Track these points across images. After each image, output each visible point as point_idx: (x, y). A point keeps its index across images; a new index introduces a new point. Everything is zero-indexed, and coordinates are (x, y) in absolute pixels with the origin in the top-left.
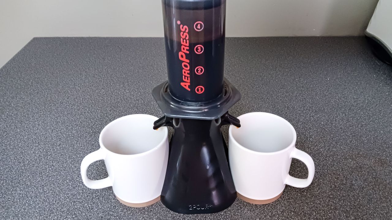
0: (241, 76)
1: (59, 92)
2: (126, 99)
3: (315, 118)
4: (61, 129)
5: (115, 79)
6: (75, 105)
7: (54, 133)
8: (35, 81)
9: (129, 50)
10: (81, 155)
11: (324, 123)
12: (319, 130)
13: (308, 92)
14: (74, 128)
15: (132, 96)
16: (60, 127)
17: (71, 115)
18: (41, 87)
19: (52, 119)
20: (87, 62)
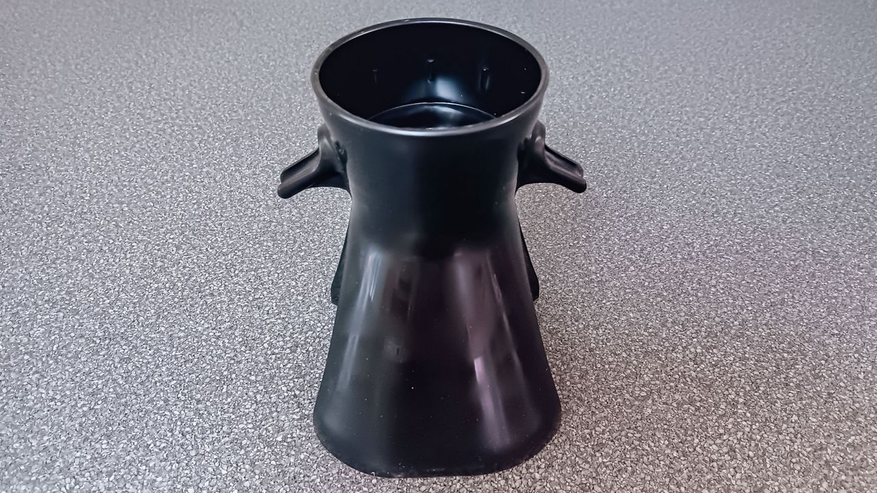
1: (20, 169)
10: (46, 438)
20: (128, 62)
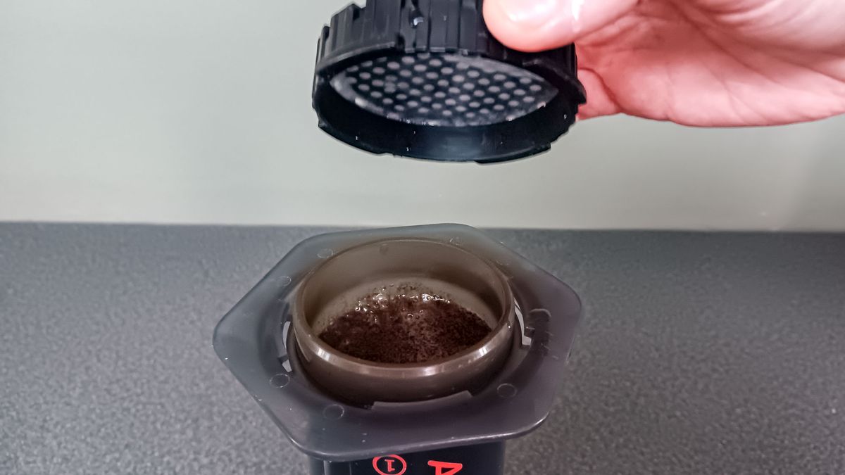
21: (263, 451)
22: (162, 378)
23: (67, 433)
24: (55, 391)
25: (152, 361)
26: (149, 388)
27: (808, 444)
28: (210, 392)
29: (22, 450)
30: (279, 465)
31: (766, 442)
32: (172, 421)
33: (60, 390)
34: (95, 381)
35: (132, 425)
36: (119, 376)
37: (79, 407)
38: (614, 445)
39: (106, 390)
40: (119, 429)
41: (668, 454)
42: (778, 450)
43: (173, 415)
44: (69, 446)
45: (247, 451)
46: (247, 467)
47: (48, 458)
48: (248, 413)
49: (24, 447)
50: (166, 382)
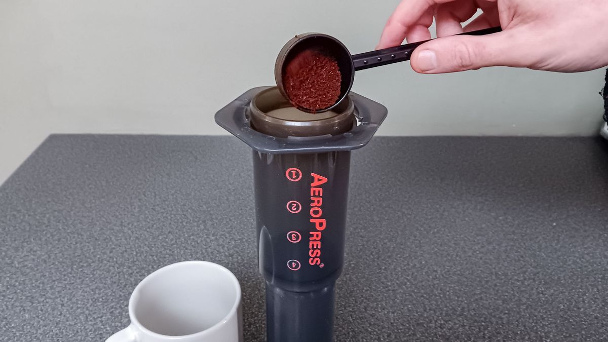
0: (404, 210)
2: (212, 253)
3: (546, 296)
4: (101, 315)
5: (190, 214)
6: (122, 265)
7: (90, 323)
8: (54, 217)
9: (210, 159)
11: (564, 306)
12: (559, 322)
13: (524, 244)
14: (124, 313)
15: (221, 247)
16: (100, 310)
17: (118, 285)
18: (64, 229)
19: (86, 294)
21: (243, 234)
22: (182, 204)
23: (135, 227)
24: (124, 209)
25: (175, 196)
26: (175, 207)
27: (541, 232)
28: (209, 209)
29: (113, 235)
30: (253, 240)
31: (516, 231)
32: (192, 221)
33: (127, 209)
34: (145, 205)
35: (170, 223)
36: (158, 203)
37: (139, 216)
38: (431, 232)
39: (152, 209)
40: (163, 225)
41: (462, 236)
42: (523, 235)
43: (192, 219)
44: (138, 233)
45: (234, 234)
46: (235, 241)
47: (128, 237)
48: (231, 218)
49: (114, 234)
50: (184, 205)
